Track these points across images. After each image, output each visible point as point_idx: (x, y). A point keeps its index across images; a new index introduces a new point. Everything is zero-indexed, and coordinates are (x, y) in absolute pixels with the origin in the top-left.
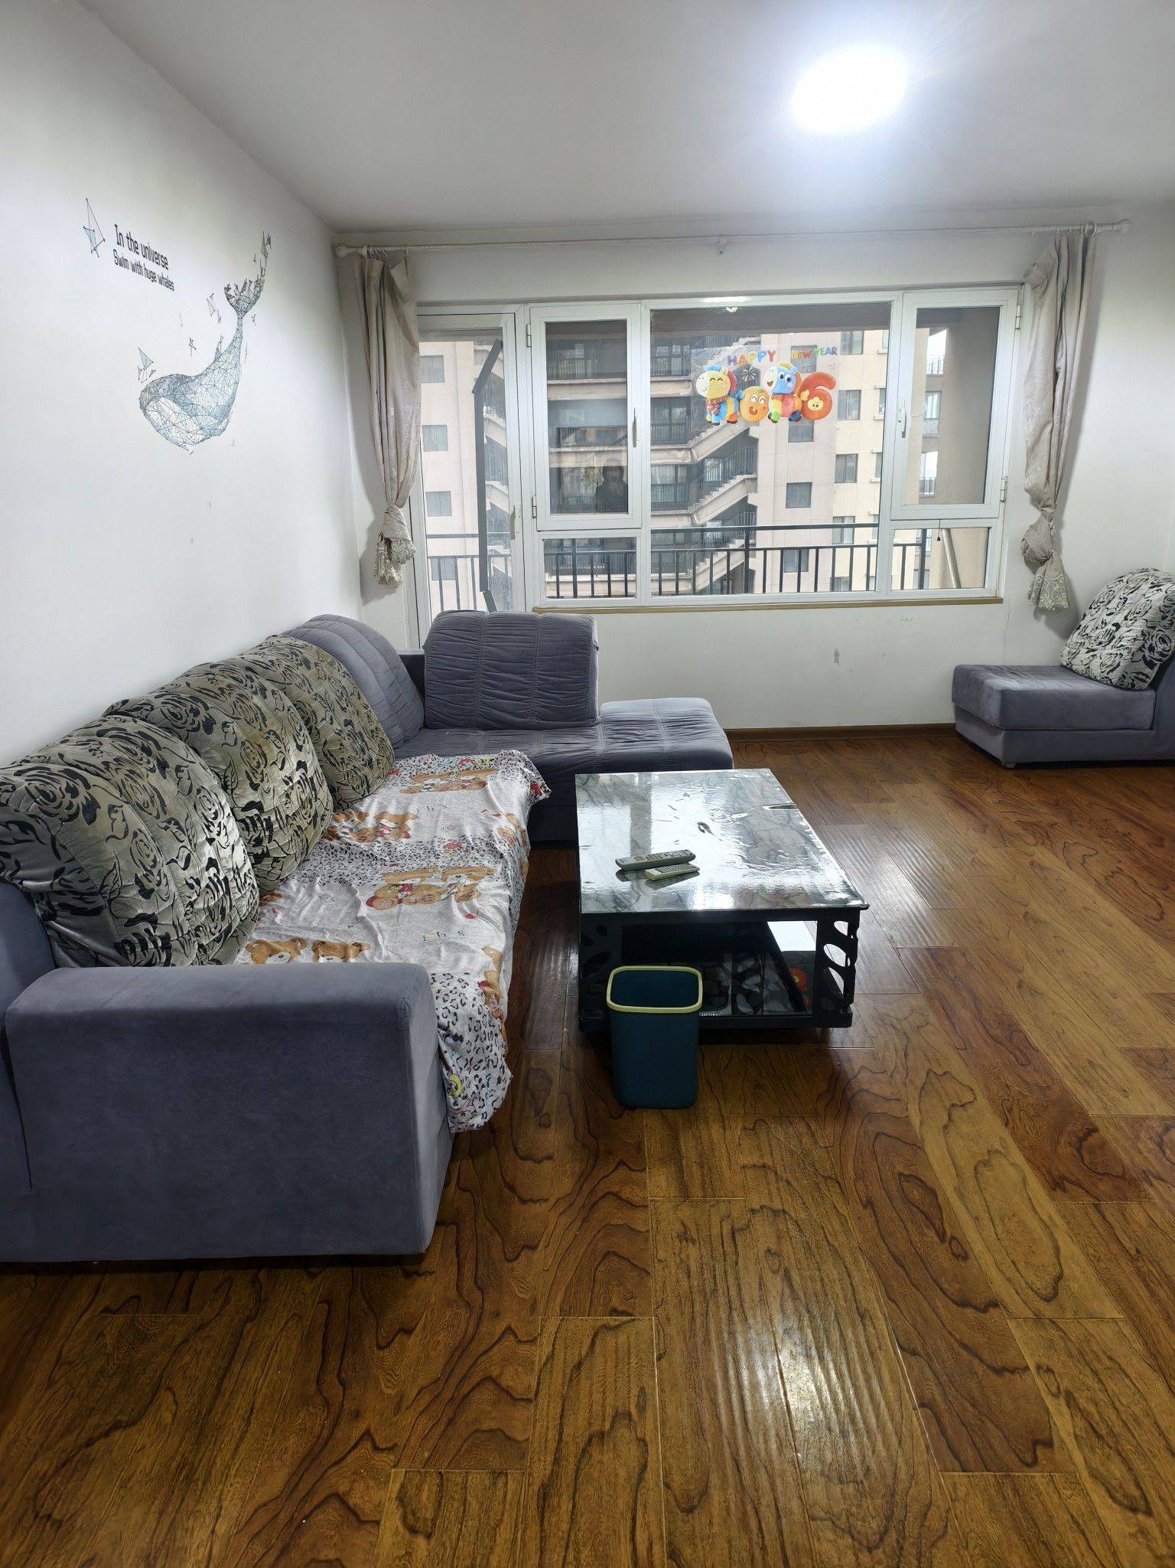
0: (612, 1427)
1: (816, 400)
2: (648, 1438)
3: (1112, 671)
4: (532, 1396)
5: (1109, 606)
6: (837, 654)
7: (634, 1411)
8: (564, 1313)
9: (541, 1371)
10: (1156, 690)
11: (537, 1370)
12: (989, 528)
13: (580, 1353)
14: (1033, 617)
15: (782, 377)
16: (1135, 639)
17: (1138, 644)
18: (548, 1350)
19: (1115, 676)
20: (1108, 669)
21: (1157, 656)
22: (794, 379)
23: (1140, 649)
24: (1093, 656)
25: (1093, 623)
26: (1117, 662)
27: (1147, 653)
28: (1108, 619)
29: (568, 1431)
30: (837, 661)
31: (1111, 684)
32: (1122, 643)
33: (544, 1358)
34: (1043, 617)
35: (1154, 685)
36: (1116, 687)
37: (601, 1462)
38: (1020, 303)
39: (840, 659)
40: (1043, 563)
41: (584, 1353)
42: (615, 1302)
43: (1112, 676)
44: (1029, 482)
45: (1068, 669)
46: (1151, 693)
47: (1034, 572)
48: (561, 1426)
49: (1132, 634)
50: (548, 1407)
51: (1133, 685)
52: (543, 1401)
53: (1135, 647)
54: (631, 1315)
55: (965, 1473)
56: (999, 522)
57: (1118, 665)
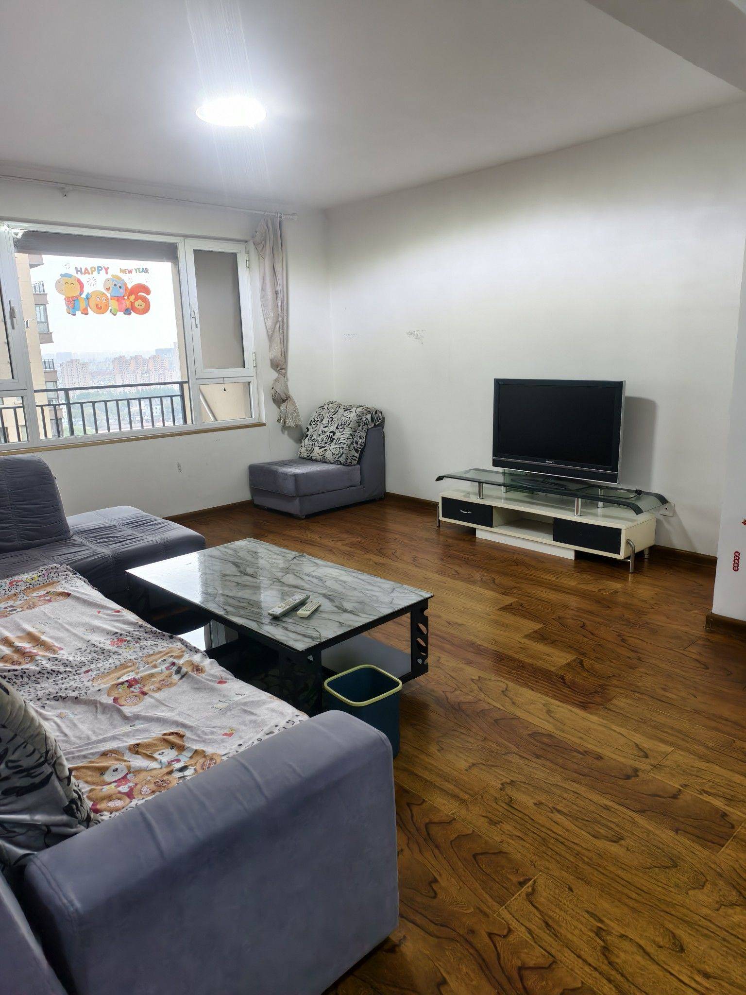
0: (603, 941)
1: (140, 302)
2: (623, 933)
3: (340, 457)
4: (551, 959)
5: (323, 422)
6: (179, 466)
7: (600, 925)
8: (502, 902)
9: (535, 942)
10: (359, 464)
11: (533, 943)
12: (249, 383)
13: (539, 918)
14: (281, 432)
15: (115, 285)
16: (348, 439)
17: (350, 441)
18: (523, 929)
19: (342, 459)
20: (338, 456)
21: (359, 446)
22: (123, 287)
23: (352, 443)
24: (325, 450)
25: (316, 433)
26: (341, 452)
27: (355, 445)
28: (326, 429)
29: (590, 960)
30: (180, 470)
31: (341, 464)
32: (340, 442)
33: (528, 935)
34: (286, 432)
35: (359, 463)
36: (344, 465)
37: (625, 962)
38: (248, 252)
39: (182, 469)
40: (284, 401)
41: (540, 916)
42: (515, 879)
43: (340, 459)
44: (271, 355)
45: (310, 460)
46: (358, 466)
47: (279, 407)
48: (585, 961)
49: (345, 436)
50: (567, 958)
51: (351, 463)
52: (559, 956)
53: (349, 443)
54: (530, 880)
55: (724, 848)
56: (255, 378)
57: (343, 453)
